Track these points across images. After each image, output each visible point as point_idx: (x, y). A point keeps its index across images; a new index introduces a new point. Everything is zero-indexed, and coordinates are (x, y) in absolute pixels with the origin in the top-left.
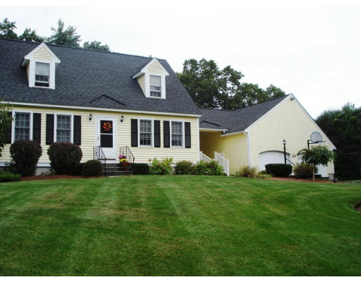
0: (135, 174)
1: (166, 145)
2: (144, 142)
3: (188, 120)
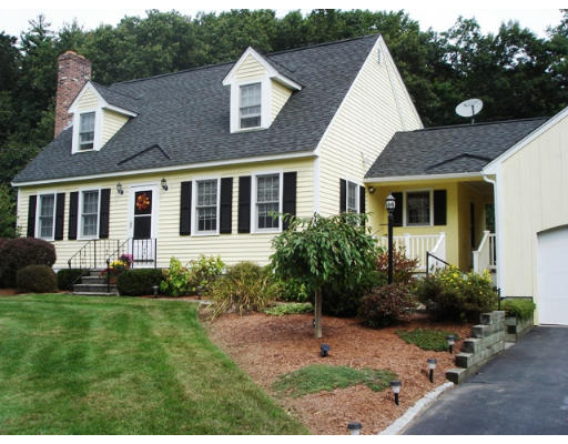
1: (244, 228)
2: (206, 225)
3: (290, 168)
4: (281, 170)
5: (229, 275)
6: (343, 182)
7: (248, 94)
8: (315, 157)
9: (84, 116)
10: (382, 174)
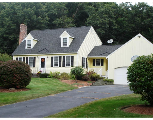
0: (40, 77)
1: (64, 66)
2: (56, 65)
3: (72, 55)
4: (71, 56)
5: (61, 75)
6: (82, 58)
7: (64, 40)
8: (77, 54)
9: (28, 41)
10: (90, 56)
